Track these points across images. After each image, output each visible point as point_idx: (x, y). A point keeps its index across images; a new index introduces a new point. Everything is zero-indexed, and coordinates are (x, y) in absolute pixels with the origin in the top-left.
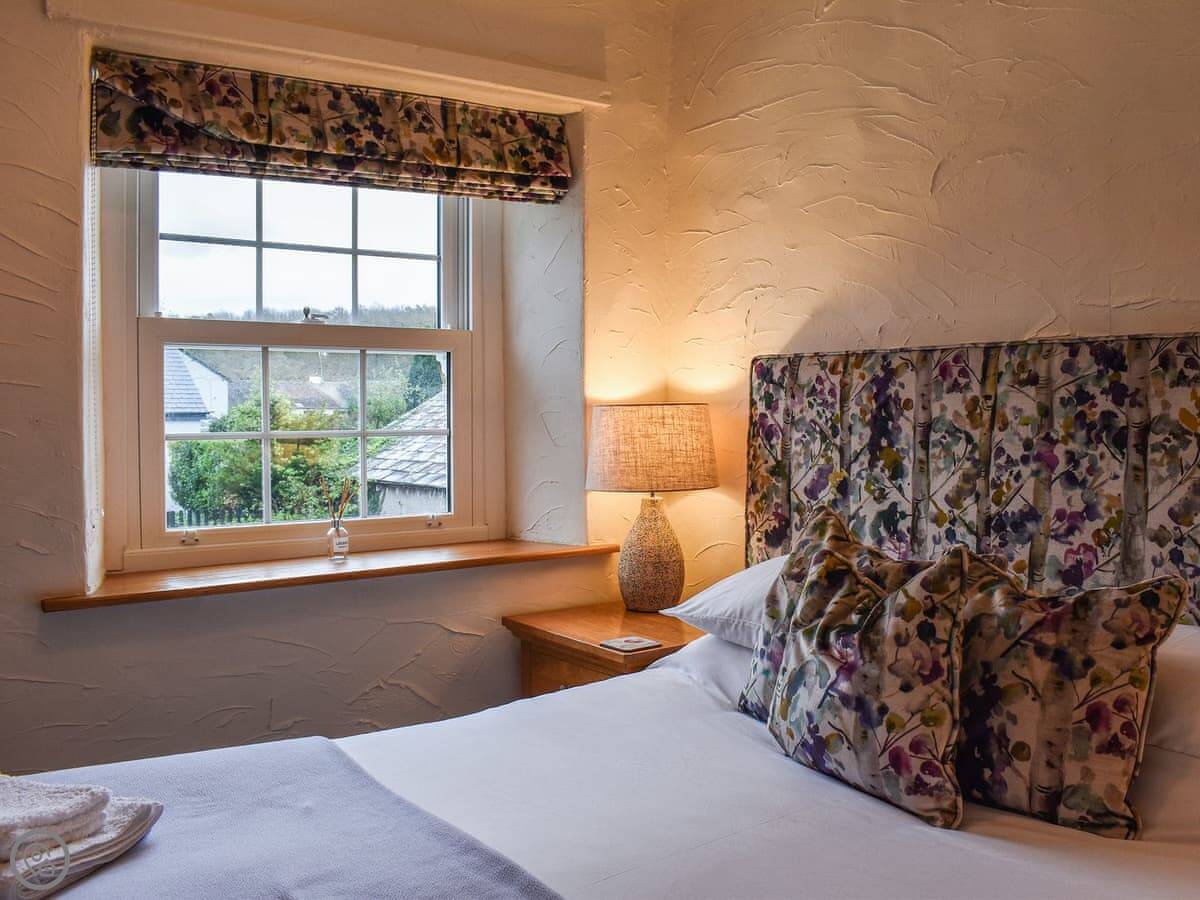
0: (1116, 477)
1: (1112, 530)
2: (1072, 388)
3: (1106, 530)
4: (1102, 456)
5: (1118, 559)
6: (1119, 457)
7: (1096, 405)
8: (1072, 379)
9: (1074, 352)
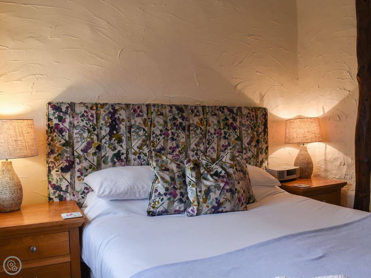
0: (183, 137)
1: (183, 150)
2: (172, 117)
3: (181, 150)
4: (180, 133)
5: (184, 157)
6: (184, 133)
7: (178, 121)
8: (172, 114)
9: (171, 108)
